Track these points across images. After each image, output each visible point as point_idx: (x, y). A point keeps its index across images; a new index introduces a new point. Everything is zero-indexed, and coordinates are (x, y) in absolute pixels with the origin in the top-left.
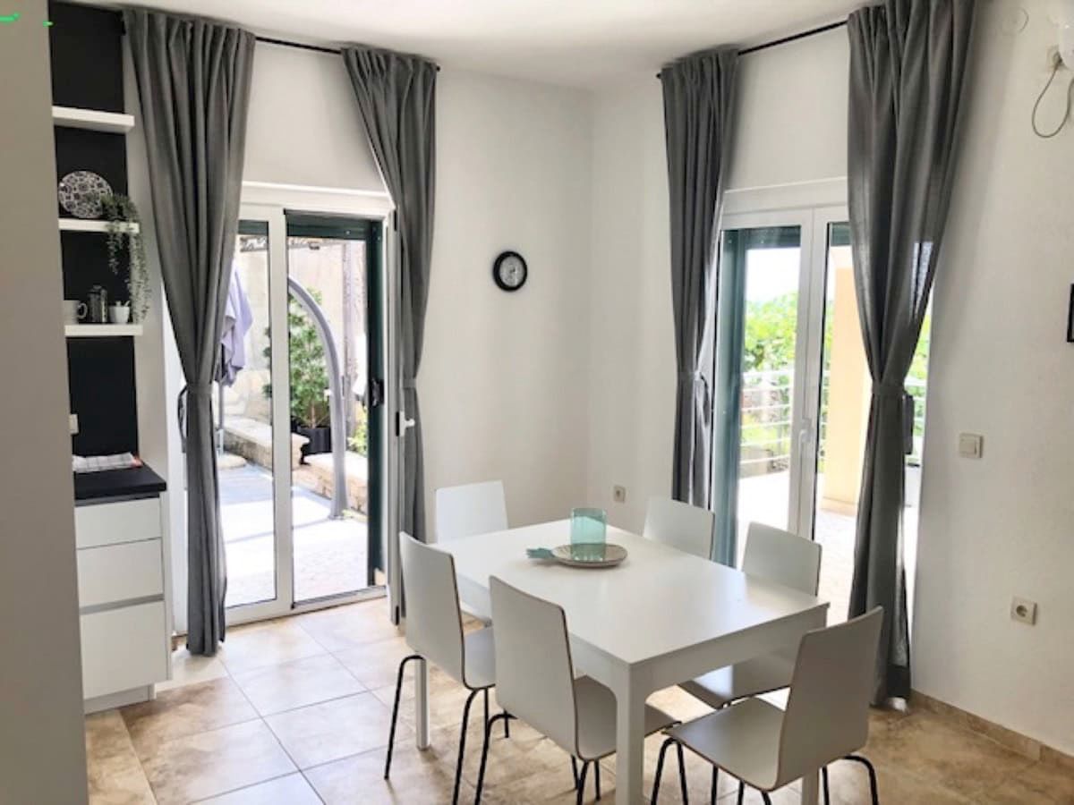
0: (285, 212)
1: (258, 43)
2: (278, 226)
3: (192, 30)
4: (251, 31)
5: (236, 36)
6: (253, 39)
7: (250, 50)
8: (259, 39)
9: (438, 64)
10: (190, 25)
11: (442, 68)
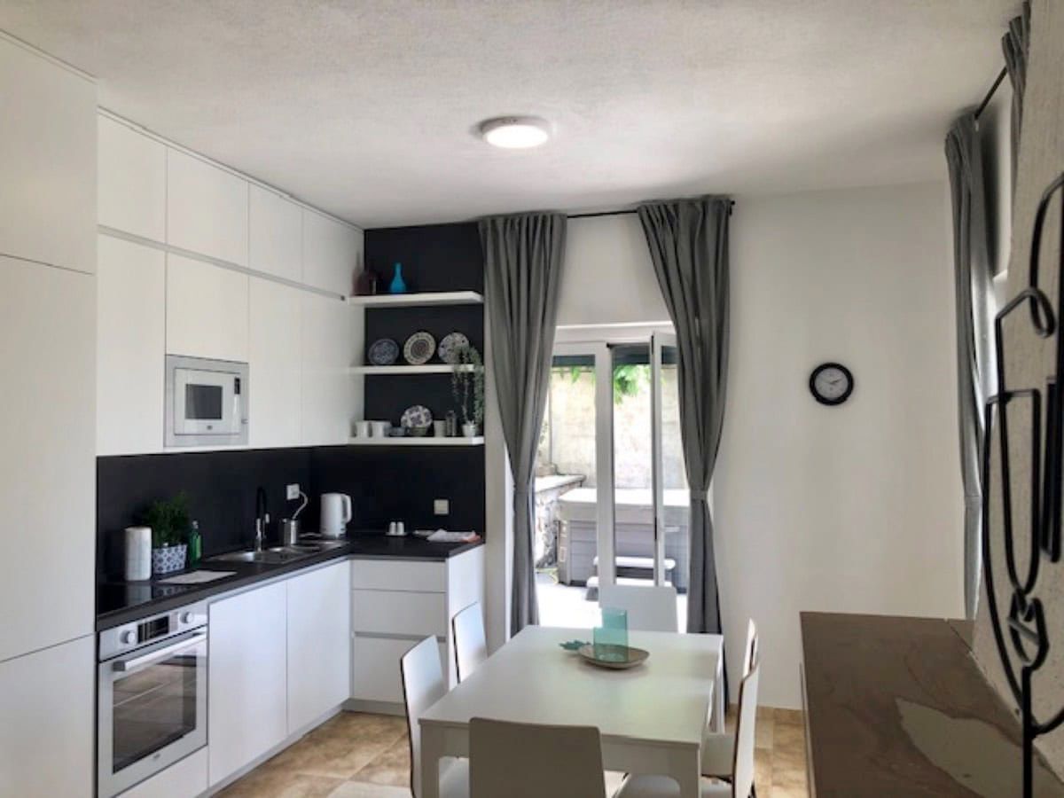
0: (609, 346)
1: (569, 220)
2: (604, 358)
3: (520, 224)
4: (564, 212)
5: (549, 219)
6: (565, 218)
7: (563, 227)
8: (569, 217)
9: (732, 199)
10: (517, 221)
11: (736, 201)
